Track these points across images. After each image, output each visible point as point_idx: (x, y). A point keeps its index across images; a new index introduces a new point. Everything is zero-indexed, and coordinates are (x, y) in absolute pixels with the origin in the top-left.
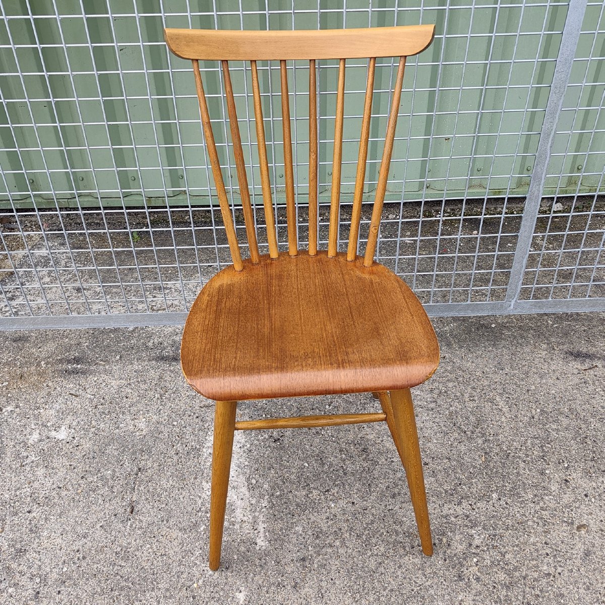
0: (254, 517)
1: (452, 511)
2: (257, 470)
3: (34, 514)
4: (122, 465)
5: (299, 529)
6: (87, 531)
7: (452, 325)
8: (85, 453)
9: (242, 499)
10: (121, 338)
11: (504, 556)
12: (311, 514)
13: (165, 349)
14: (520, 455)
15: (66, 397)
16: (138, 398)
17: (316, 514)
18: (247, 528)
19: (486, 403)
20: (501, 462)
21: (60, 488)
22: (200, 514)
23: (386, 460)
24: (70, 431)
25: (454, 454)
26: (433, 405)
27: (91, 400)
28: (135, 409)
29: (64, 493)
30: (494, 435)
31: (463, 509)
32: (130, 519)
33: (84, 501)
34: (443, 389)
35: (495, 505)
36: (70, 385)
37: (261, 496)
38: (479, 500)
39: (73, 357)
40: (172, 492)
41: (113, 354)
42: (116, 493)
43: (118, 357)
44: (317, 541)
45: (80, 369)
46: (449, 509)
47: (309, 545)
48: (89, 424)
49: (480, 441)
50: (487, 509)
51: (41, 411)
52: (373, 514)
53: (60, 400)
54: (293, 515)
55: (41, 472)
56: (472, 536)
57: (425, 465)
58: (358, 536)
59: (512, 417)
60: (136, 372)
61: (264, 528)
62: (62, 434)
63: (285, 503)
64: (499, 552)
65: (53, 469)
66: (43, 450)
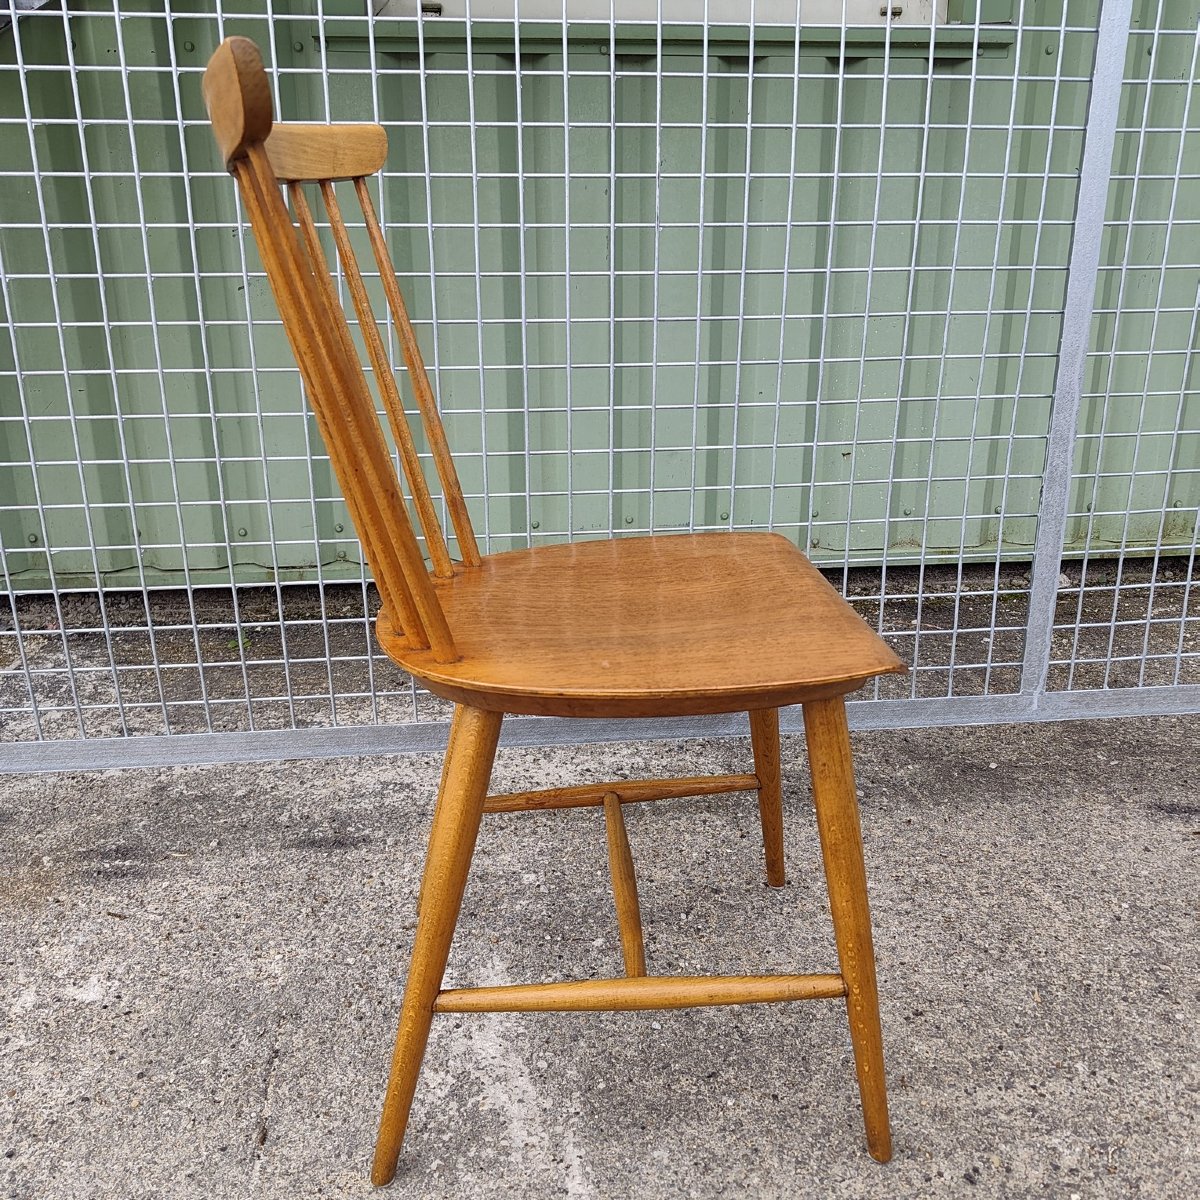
0: (553, 1135)
1: (994, 1102)
2: (547, 1042)
3: (23, 1160)
4: (233, 1046)
5: (661, 1154)
6: (154, 1189)
7: (910, 767)
8: (146, 1026)
9: (520, 1101)
10: (220, 811)
11: (1138, 1187)
12: (684, 1125)
13: (316, 825)
14: (1111, 988)
15: (99, 921)
16: (263, 917)
17: (694, 1123)
18: (540, 1160)
19: (1014, 897)
20: (1075, 1003)
21: (87, 1099)
22: (426, 1136)
23: (831, 1010)
24: (109, 984)
25: (972, 993)
26: (907, 906)
27: (156, 926)
28: (258, 937)
29: (96, 1110)
30: (1046, 953)
31: (1020, 1096)
32: (259, 1157)
33: (146, 1124)
34: (920, 875)
35: (1087, 1085)
36: (111, 898)
37: (566, 1092)
38: (1049, 1076)
39: (114, 847)
40: (356, 1095)
41: (203, 839)
42: (222, 1103)
43: (214, 844)
44: (708, 1178)
45: (131, 867)
46: (990, 1098)
47: (689, 1187)
48: (154, 969)
49: (1022, 966)
50: (1072, 1093)
51: (41, 949)
52: (824, 1117)
53: (87, 925)
54: (643, 1128)
55: (38, 1070)
56: (1054, 1149)
57: (917, 1015)
58: (798, 1162)
59: (1074, 921)
60: (255, 869)
61: (581, 1157)
62: (92, 992)
63: (622, 1104)
64: (1123, 1180)
65: (69, 1061)
66: (47, 1025)
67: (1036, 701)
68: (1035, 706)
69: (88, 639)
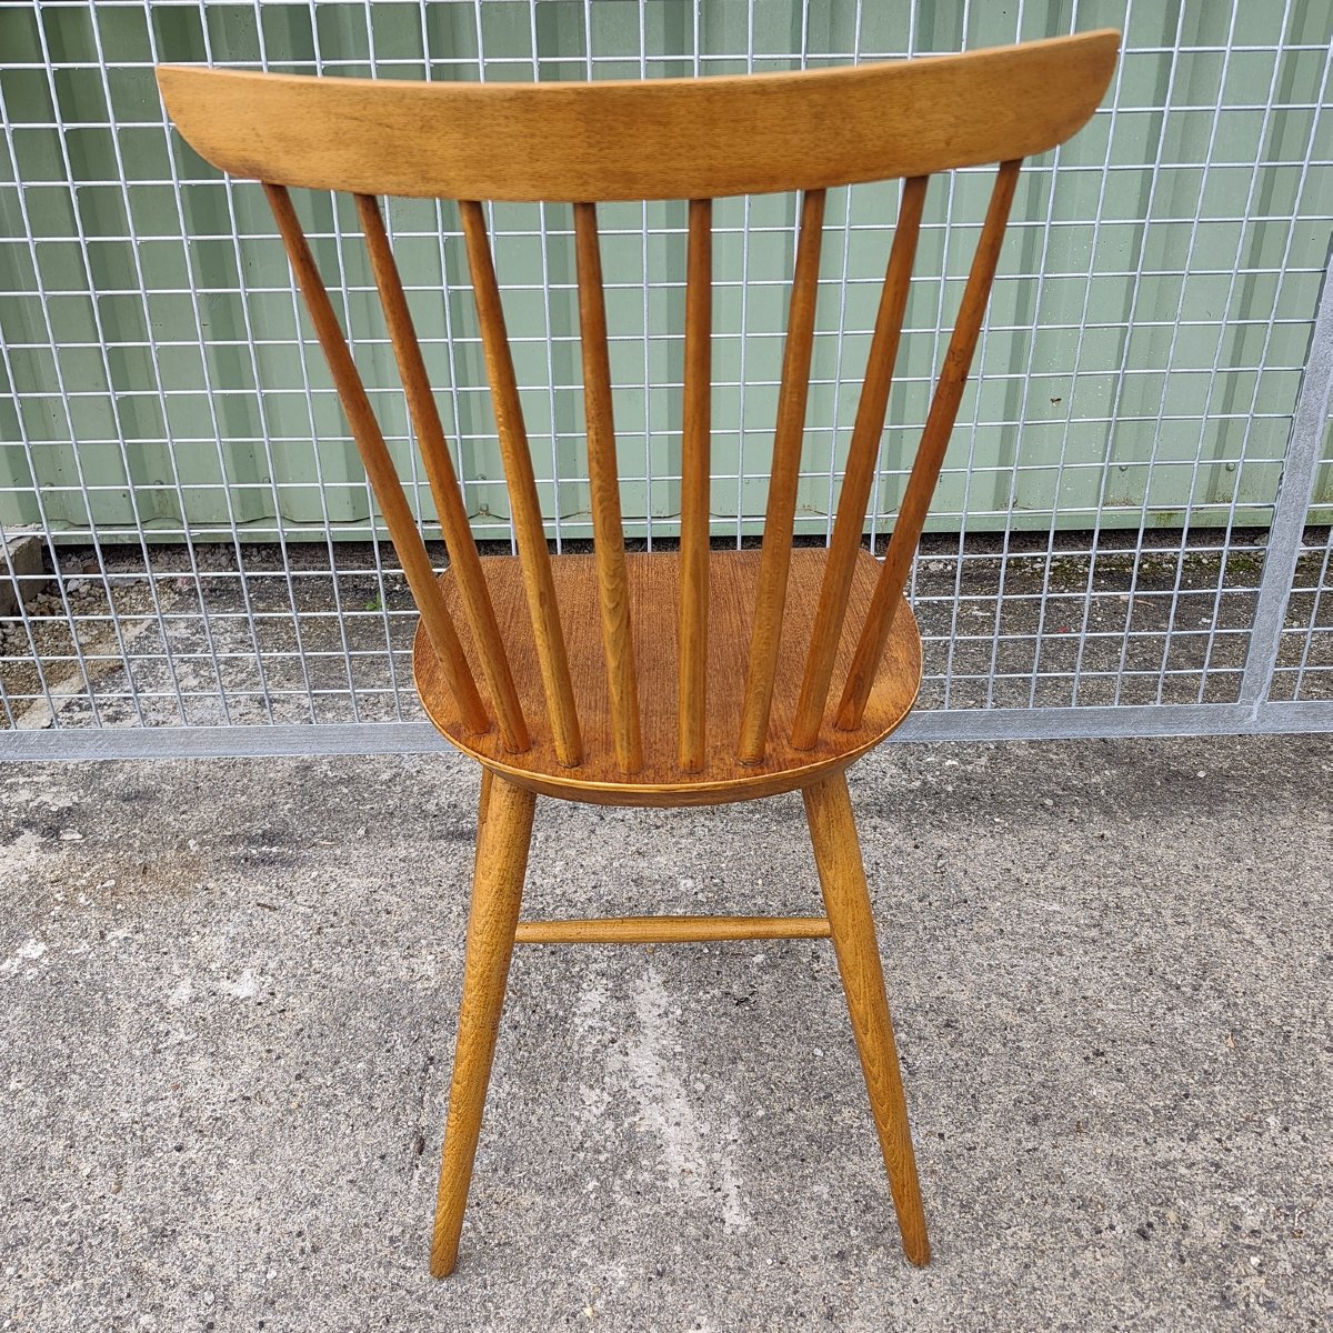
0: (710, 1162)
1: (1176, 1154)
2: (705, 1063)
3: (191, 1154)
4: (388, 1051)
5: (822, 1189)
6: (317, 1191)
7: (1106, 772)
8: (300, 1026)
9: (677, 1124)
10: (366, 795)
11: (1324, 1253)
12: (845, 1159)
13: (464, 816)
14: (1314, 1035)
15: (249, 912)
16: (414, 914)
17: (856, 1159)
18: (696, 1188)
19: (1213, 928)
20: (1273, 1050)
21: (249, 1098)
22: (581, 1155)
23: (1004, 1045)
24: (263, 979)
25: (1159, 1034)
26: (1094, 933)
27: (307, 918)
28: (409, 935)
29: (258, 1110)
30: (1244, 993)
31: (1204, 1149)
32: (417, 1167)
33: (307, 1127)
34: (1110, 899)
35: (1278, 1141)
36: (258, 887)
37: (722, 1117)
38: (1237, 1130)
39: (260, 831)
40: (512, 1108)
41: (350, 826)
42: (379, 1111)
43: (361, 832)
44: (869, 1217)
45: (278, 855)
46: (1170, 1149)
47: (850, 1224)
48: (306, 966)
49: (1216, 1006)
50: (1260, 1149)
51: (194, 939)
52: (992, 1160)
53: (236, 916)
54: (803, 1160)
55: (200, 1064)
56: (1236, 1208)
57: (1097, 1055)
58: (962, 1206)
59: (1278, 958)
60: (404, 861)
61: (738, 1187)
62: (246, 987)
63: (781, 1133)
64: (1309, 1245)
65: (227, 1058)
66: (204, 1020)
67: (1255, 712)
68: (1254, 717)
69: (220, 595)
